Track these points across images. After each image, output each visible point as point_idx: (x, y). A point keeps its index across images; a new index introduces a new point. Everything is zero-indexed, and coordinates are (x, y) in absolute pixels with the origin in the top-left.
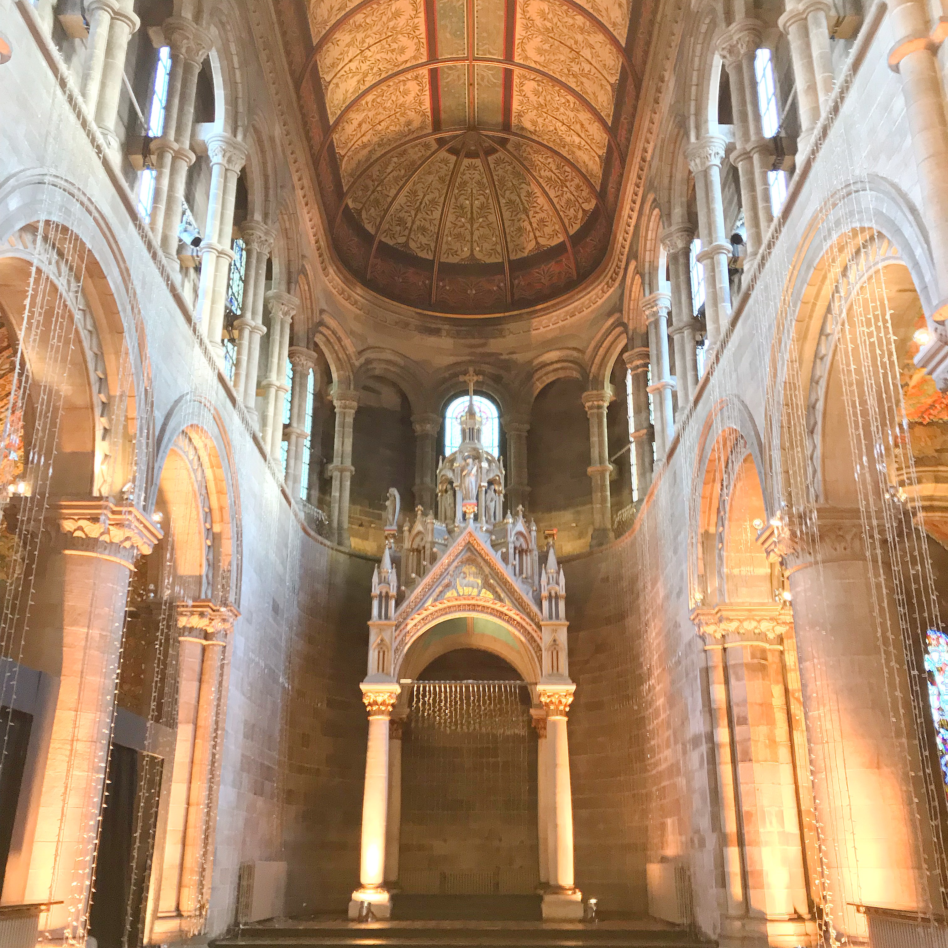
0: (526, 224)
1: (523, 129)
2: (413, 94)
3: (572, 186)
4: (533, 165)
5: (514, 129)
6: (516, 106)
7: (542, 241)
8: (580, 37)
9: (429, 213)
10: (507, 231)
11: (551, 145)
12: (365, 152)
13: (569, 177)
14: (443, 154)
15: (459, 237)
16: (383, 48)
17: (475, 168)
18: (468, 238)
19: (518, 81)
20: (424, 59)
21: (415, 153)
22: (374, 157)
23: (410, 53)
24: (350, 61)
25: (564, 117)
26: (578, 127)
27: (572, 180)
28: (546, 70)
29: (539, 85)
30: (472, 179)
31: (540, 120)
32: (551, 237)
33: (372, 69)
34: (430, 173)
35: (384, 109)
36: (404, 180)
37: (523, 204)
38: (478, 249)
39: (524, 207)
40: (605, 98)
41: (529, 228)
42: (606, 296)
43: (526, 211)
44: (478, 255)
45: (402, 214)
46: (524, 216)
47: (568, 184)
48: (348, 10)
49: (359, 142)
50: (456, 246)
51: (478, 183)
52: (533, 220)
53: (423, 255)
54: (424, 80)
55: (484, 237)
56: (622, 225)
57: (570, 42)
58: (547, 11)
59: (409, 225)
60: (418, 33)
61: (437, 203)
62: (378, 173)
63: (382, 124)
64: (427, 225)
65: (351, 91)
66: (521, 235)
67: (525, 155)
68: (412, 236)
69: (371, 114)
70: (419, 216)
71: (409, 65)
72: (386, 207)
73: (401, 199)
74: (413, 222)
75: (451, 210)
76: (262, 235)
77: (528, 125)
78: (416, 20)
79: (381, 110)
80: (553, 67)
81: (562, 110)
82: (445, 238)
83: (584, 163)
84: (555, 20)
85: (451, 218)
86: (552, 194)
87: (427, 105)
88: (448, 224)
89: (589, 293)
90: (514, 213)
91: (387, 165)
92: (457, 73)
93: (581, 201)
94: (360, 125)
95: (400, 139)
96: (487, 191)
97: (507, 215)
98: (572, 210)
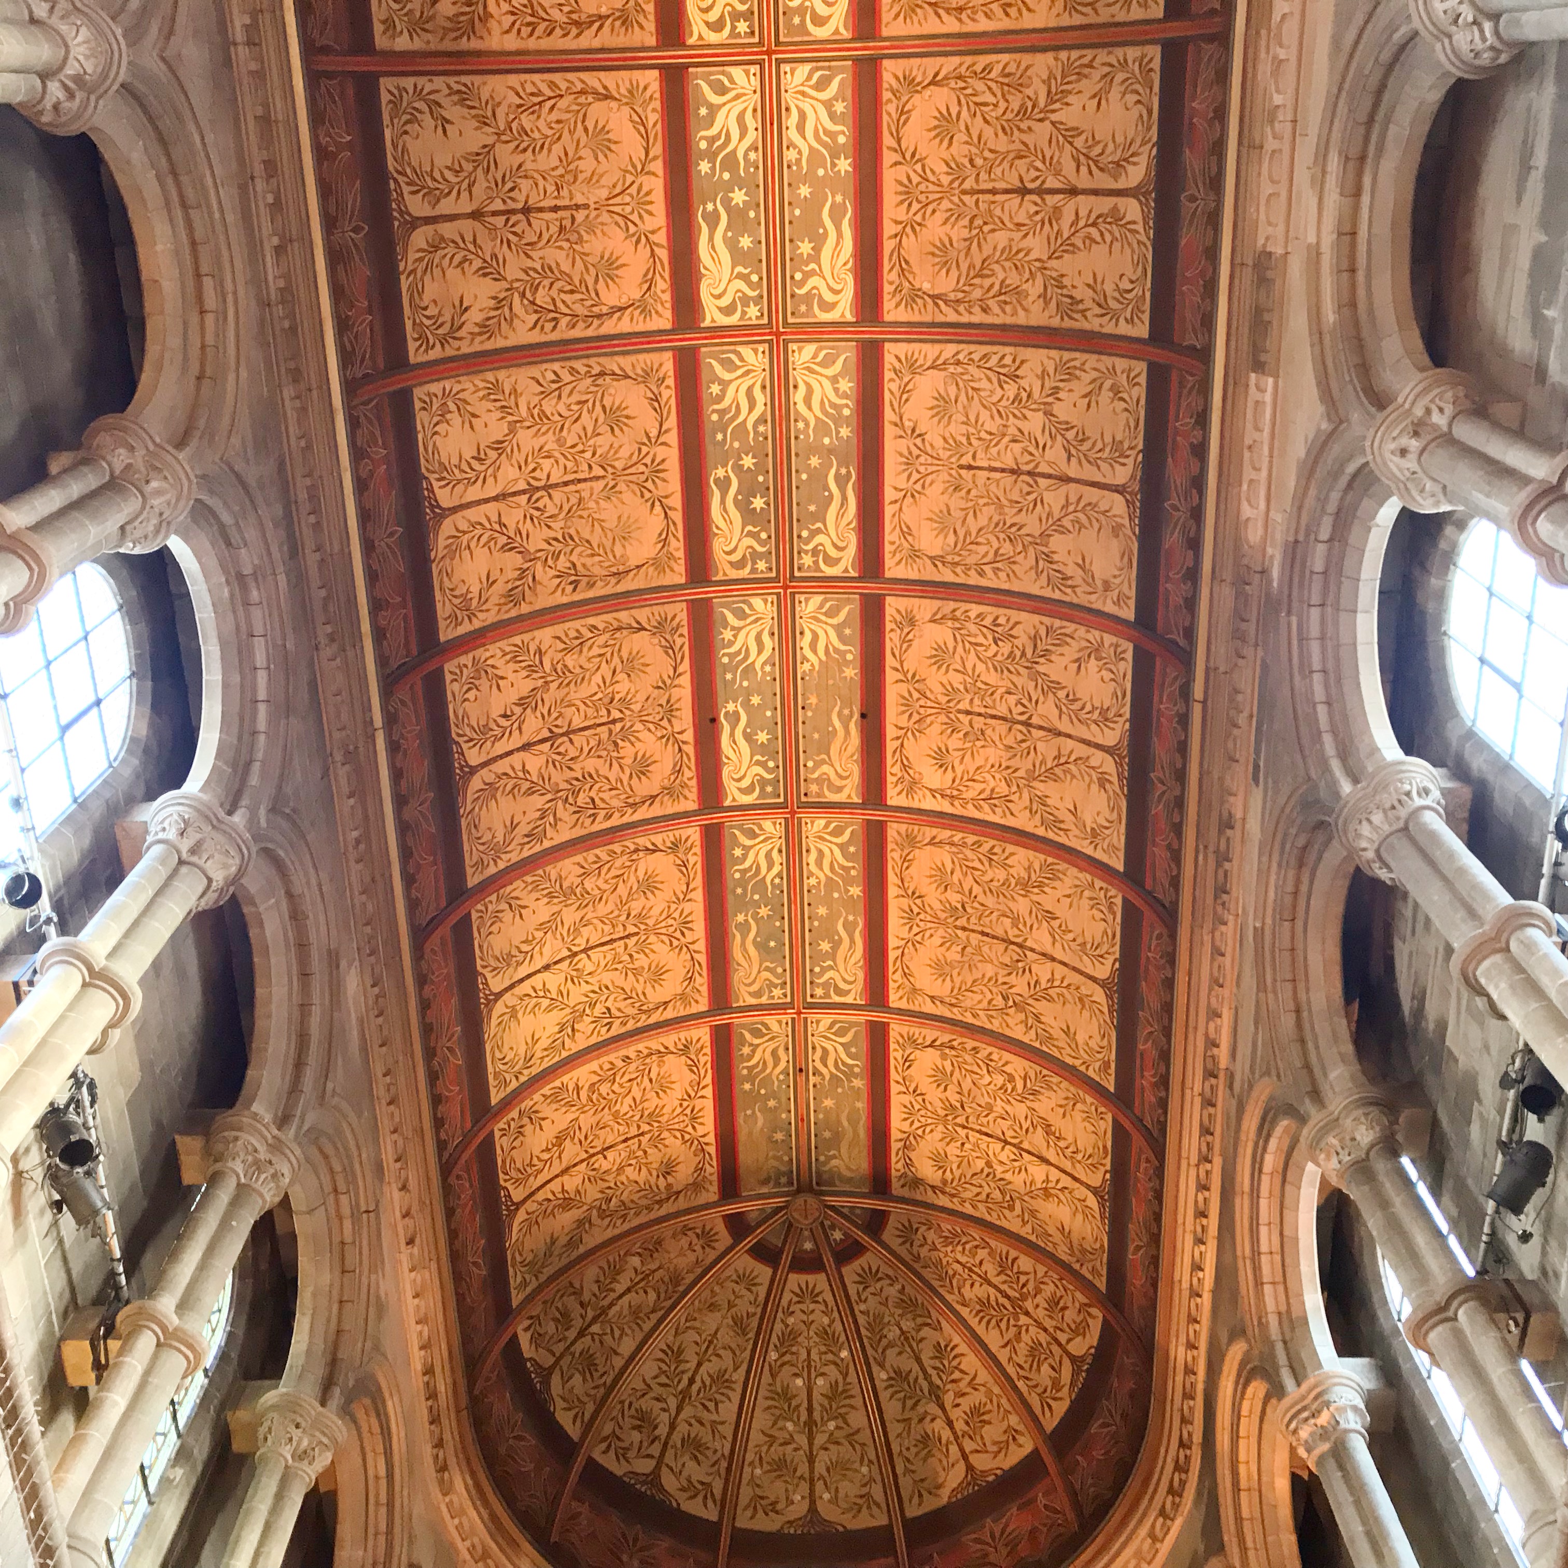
0: (939, 1426)
1: (917, 1182)
2: (677, 1092)
3: (1037, 1306)
4: (946, 1277)
5: (896, 1188)
6: (897, 1123)
7: (981, 1462)
8: (1022, 906)
9: (711, 1405)
10: (895, 1448)
11: (981, 1212)
12: (567, 1219)
13: (1031, 1286)
14: (743, 1262)
15: (780, 1467)
16: (616, 960)
17: (814, 1296)
18: (803, 1469)
19: (899, 1055)
20: (703, 1006)
21: (682, 1254)
22: (590, 1242)
23: (671, 986)
24: (547, 967)
25: (1005, 1125)
26: (1037, 1140)
27: (1038, 1291)
28: (955, 1014)
29: (944, 1057)
30: (808, 1324)
31: (953, 1150)
32: (1002, 1447)
33: (592, 1005)
34: (713, 1307)
35: (616, 1115)
36: (655, 1317)
37: (927, 1376)
38: (826, 1496)
39: (931, 1383)
40: (1094, 1028)
41: (946, 1434)
42: (1165, 1547)
43: (936, 1394)
44: (827, 1511)
45: (646, 1404)
46: (933, 1409)
47: (1029, 1305)
48: (547, 844)
49: (555, 1186)
50: (775, 1490)
51: (824, 1334)
52: (954, 1414)
53: (694, 1507)
54: (703, 1060)
55: (840, 1467)
56: (1181, 1303)
57: (1004, 927)
58: (949, 867)
59: (662, 1431)
60: (689, 937)
61: (728, 1384)
62: (595, 1289)
63: (610, 1155)
64: (705, 1435)
65: (544, 1043)
66: (929, 1455)
67: (924, 1252)
68: (669, 1458)
69: (587, 1121)
70: (687, 1412)
71: (669, 1014)
72: (609, 1379)
73: (648, 1368)
74: (673, 1426)
75: (762, 1403)
76: (262, 1148)
77: (927, 1171)
78: (688, 907)
79: (607, 1116)
80: (970, 1000)
81: (999, 1106)
82: (747, 1470)
83: (1062, 1229)
84: (968, 882)
85: (761, 1420)
86: (993, 1339)
87: (707, 1126)
88: (756, 1437)
89: (1118, 1554)
90: (909, 1403)
91: (616, 1271)
92: (772, 1045)
93: (1063, 1337)
94: (559, 1140)
95: (649, 1208)
96: (844, 1354)
97: (892, 1409)
98: (1045, 1368)
